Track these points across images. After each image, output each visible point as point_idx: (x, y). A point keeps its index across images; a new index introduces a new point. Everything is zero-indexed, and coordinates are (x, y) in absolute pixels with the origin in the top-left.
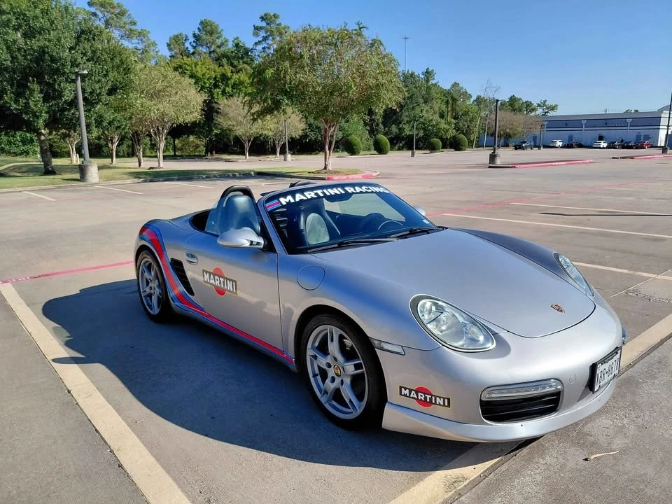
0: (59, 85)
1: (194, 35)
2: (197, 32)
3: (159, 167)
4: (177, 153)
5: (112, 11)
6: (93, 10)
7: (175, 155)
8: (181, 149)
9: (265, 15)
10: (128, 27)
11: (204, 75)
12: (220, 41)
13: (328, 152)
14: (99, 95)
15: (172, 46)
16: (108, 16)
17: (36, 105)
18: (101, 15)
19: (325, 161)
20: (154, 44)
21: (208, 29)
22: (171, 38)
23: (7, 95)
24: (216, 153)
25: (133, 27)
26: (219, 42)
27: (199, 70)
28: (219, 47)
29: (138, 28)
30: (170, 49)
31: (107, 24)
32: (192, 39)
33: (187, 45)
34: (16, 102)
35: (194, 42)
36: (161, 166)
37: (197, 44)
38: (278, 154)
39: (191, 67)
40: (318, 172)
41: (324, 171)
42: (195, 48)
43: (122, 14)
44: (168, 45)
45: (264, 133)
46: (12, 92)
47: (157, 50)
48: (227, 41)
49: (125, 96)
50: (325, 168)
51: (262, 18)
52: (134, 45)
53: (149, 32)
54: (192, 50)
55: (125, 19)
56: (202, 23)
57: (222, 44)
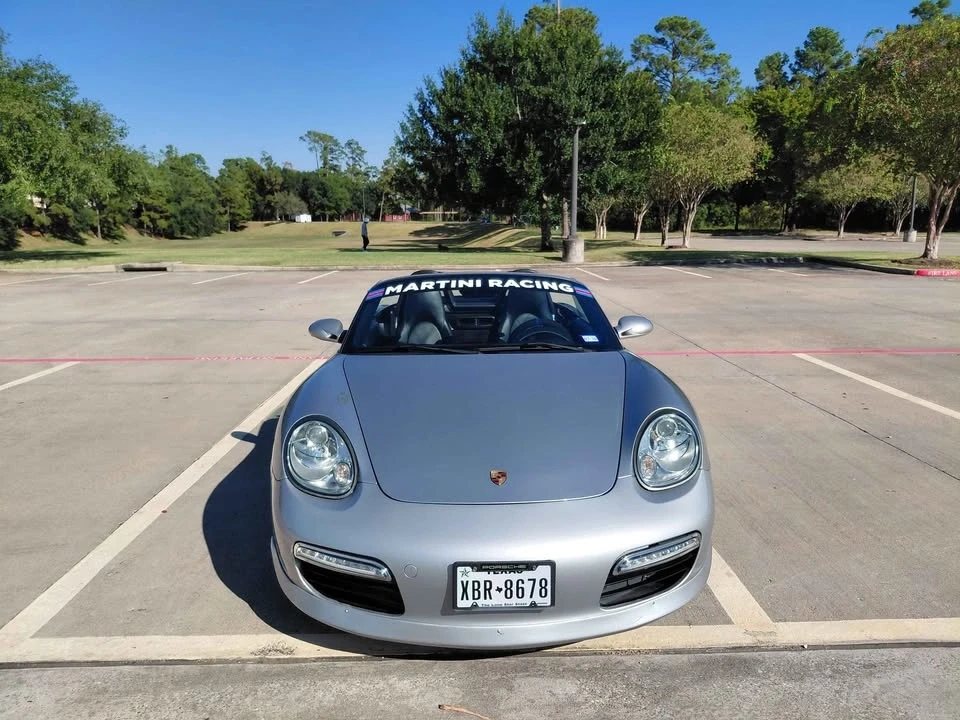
0: (558, 141)
1: (798, 54)
2: (802, 48)
3: (684, 245)
4: (740, 227)
5: (684, 33)
6: (660, 35)
7: (737, 230)
8: (750, 222)
9: (922, 5)
10: (703, 52)
11: (793, 112)
12: (838, 57)
13: (934, 228)
14: (602, 151)
15: (762, 73)
16: (678, 40)
17: (530, 167)
18: (669, 41)
19: (927, 243)
20: (736, 73)
21: (821, 41)
22: (761, 61)
23: (505, 155)
24: (797, 228)
25: (710, 53)
26: (834, 60)
27: (787, 106)
28: (835, 67)
29: (716, 52)
30: (759, 78)
31: (676, 53)
32: (793, 60)
33: (786, 68)
34: (514, 163)
35: (796, 63)
36: (687, 244)
37: (800, 66)
38: (898, 231)
39: (775, 101)
40: (909, 262)
41: (922, 259)
42: (795, 71)
43: (697, 36)
44: (757, 72)
45: (875, 196)
46: (512, 153)
47: (738, 80)
48: (848, 56)
49: (649, 150)
50: (925, 255)
51: (916, 12)
52: (708, 77)
53: (730, 57)
54: (790, 76)
55: (699, 43)
56: (812, 34)
57: (840, 63)
